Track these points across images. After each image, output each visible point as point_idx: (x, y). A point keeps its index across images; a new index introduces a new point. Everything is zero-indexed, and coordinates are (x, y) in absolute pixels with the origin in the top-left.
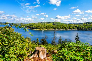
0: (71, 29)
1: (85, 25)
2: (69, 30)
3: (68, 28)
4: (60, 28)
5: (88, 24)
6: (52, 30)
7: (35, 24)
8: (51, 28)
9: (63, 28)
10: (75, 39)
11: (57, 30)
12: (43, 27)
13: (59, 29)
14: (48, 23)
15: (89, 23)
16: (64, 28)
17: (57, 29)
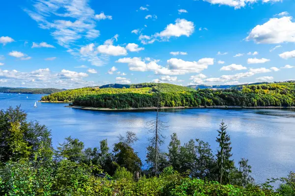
0: (208, 104)
1: (250, 90)
2: (200, 106)
3: (200, 102)
4: (173, 102)
5: (258, 88)
6: (148, 108)
7: (93, 90)
8: (147, 102)
9: (182, 101)
10: (219, 140)
11: (164, 108)
12: (121, 101)
13: (172, 106)
14: (136, 86)
15: (260, 85)
16: (187, 101)
17: (166, 105)
